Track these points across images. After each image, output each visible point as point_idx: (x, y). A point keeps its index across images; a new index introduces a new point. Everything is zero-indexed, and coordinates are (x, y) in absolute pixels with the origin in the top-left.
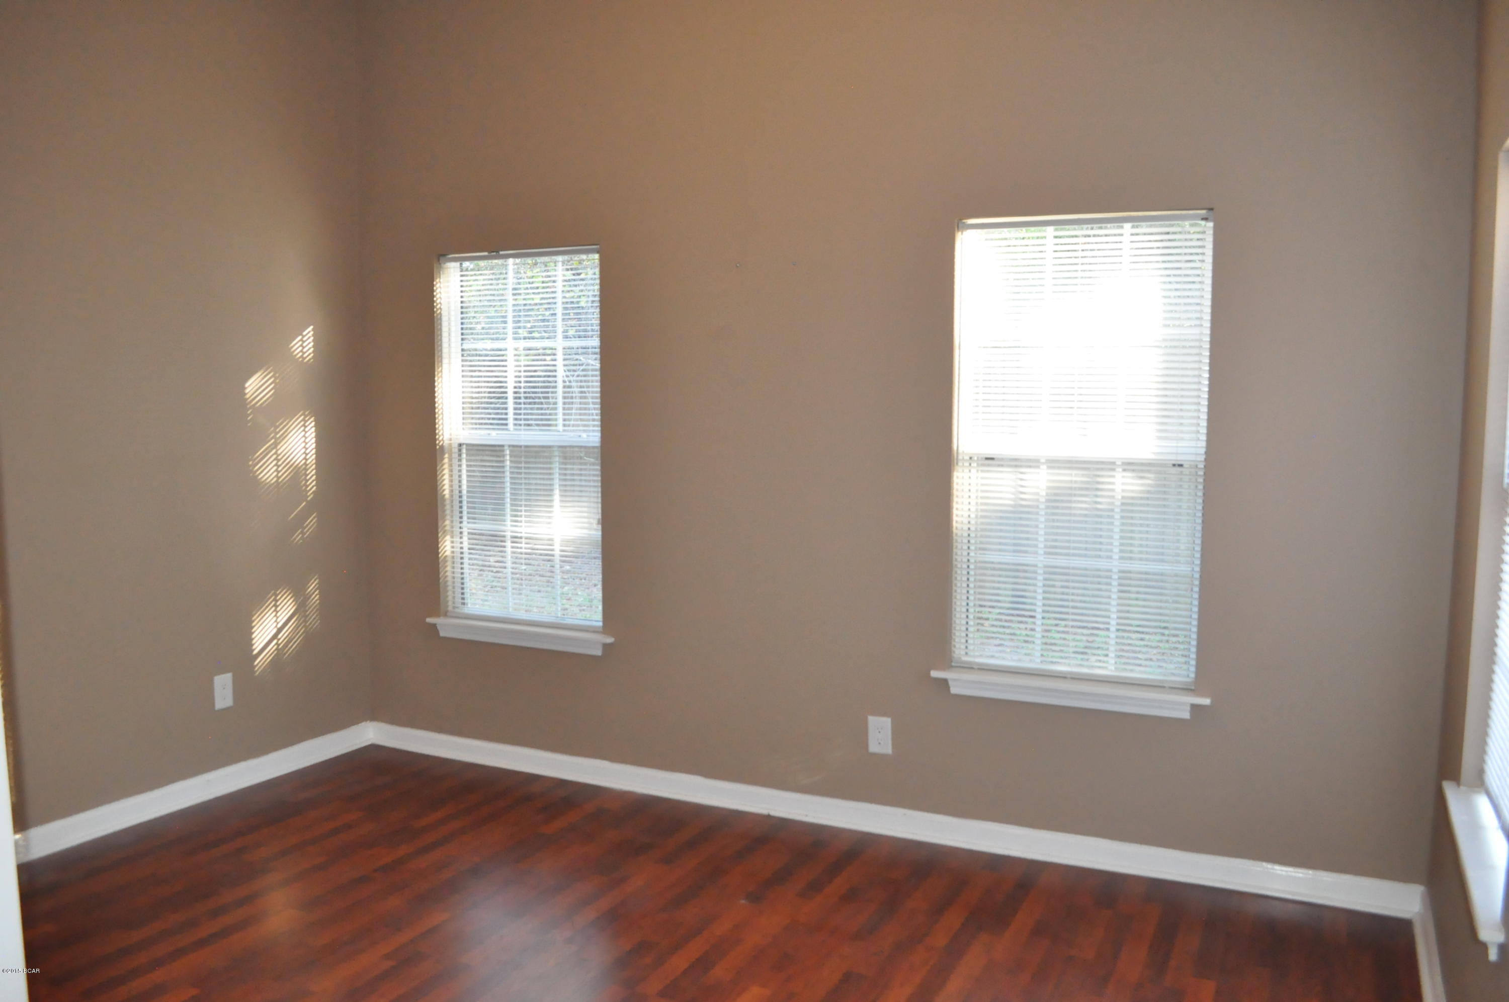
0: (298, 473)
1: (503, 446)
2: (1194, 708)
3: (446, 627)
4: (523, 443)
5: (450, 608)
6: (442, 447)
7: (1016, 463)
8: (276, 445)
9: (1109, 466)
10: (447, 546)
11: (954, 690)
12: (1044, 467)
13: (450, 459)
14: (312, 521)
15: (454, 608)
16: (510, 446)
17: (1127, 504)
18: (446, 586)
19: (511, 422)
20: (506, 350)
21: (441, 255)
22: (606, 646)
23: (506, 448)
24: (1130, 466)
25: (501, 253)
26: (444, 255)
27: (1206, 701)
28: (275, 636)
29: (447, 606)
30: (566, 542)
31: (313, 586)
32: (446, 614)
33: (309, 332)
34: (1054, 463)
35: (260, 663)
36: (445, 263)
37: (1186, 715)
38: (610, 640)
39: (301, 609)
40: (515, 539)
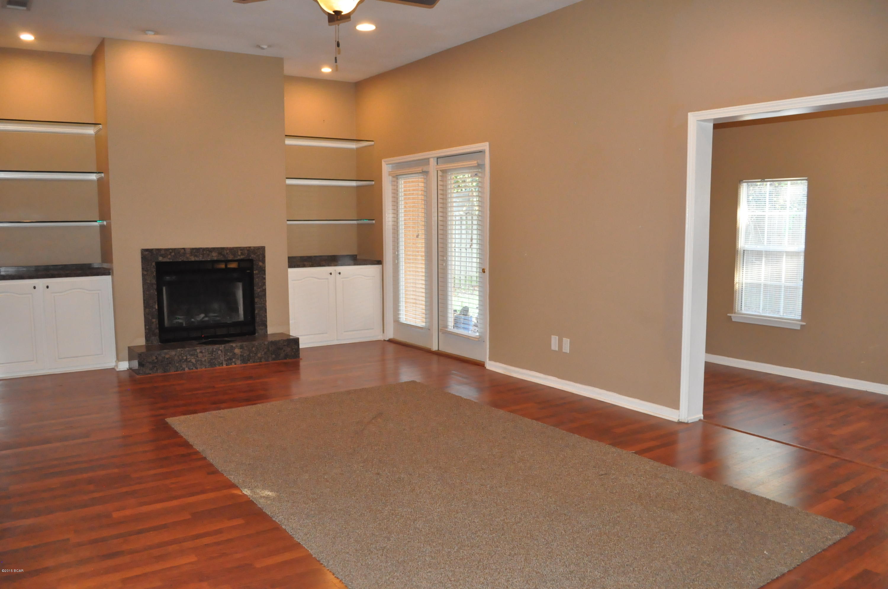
1: (762, 251)
3: (735, 318)
4: (771, 250)
5: (736, 311)
6: (738, 251)
10: (737, 288)
13: (740, 255)
15: (738, 311)
16: (765, 251)
18: (736, 303)
19: (765, 242)
20: (765, 216)
21: (740, 181)
22: (802, 326)
23: (763, 252)
25: (766, 180)
26: (742, 181)
29: (735, 310)
30: (786, 287)
32: (735, 313)
36: (742, 183)
38: (804, 324)
40: (765, 285)
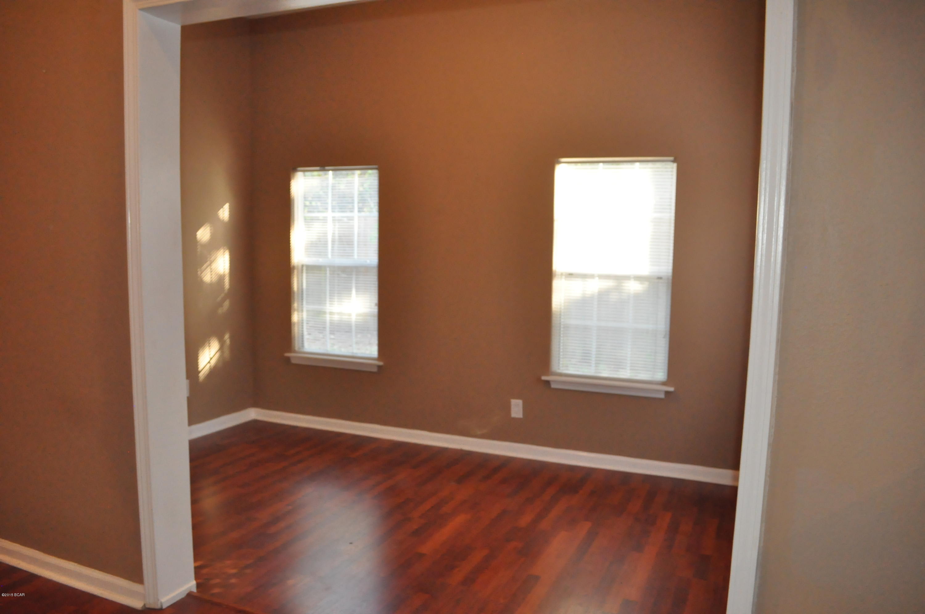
0: (221, 278)
1: (325, 266)
2: (667, 393)
3: (294, 358)
4: (336, 265)
5: (296, 348)
6: (294, 267)
7: (584, 276)
8: (210, 265)
9: (627, 278)
10: (295, 318)
11: (553, 386)
12: (597, 278)
13: (298, 272)
14: (227, 304)
15: (298, 348)
16: (329, 266)
17: (637, 296)
18: (294, 337)
19: (330, 253)
20: (328, 217)
21: (294, 169)
22: (379, 367)
23: (327, 267)
24: (639, 278)
25: (325, 168)
26: (296, 168)
27: (671, 389)
28: (209, 362)
30: (358, 315)
31: (227, 337)
32: (294, 351)
33: (227, 207)
34: (601, 277)
35: (202, 375)
36: (296, 173)
37: (662, 396)
38: (381, 363)
39: (221, 349)
40: (331, 313)
